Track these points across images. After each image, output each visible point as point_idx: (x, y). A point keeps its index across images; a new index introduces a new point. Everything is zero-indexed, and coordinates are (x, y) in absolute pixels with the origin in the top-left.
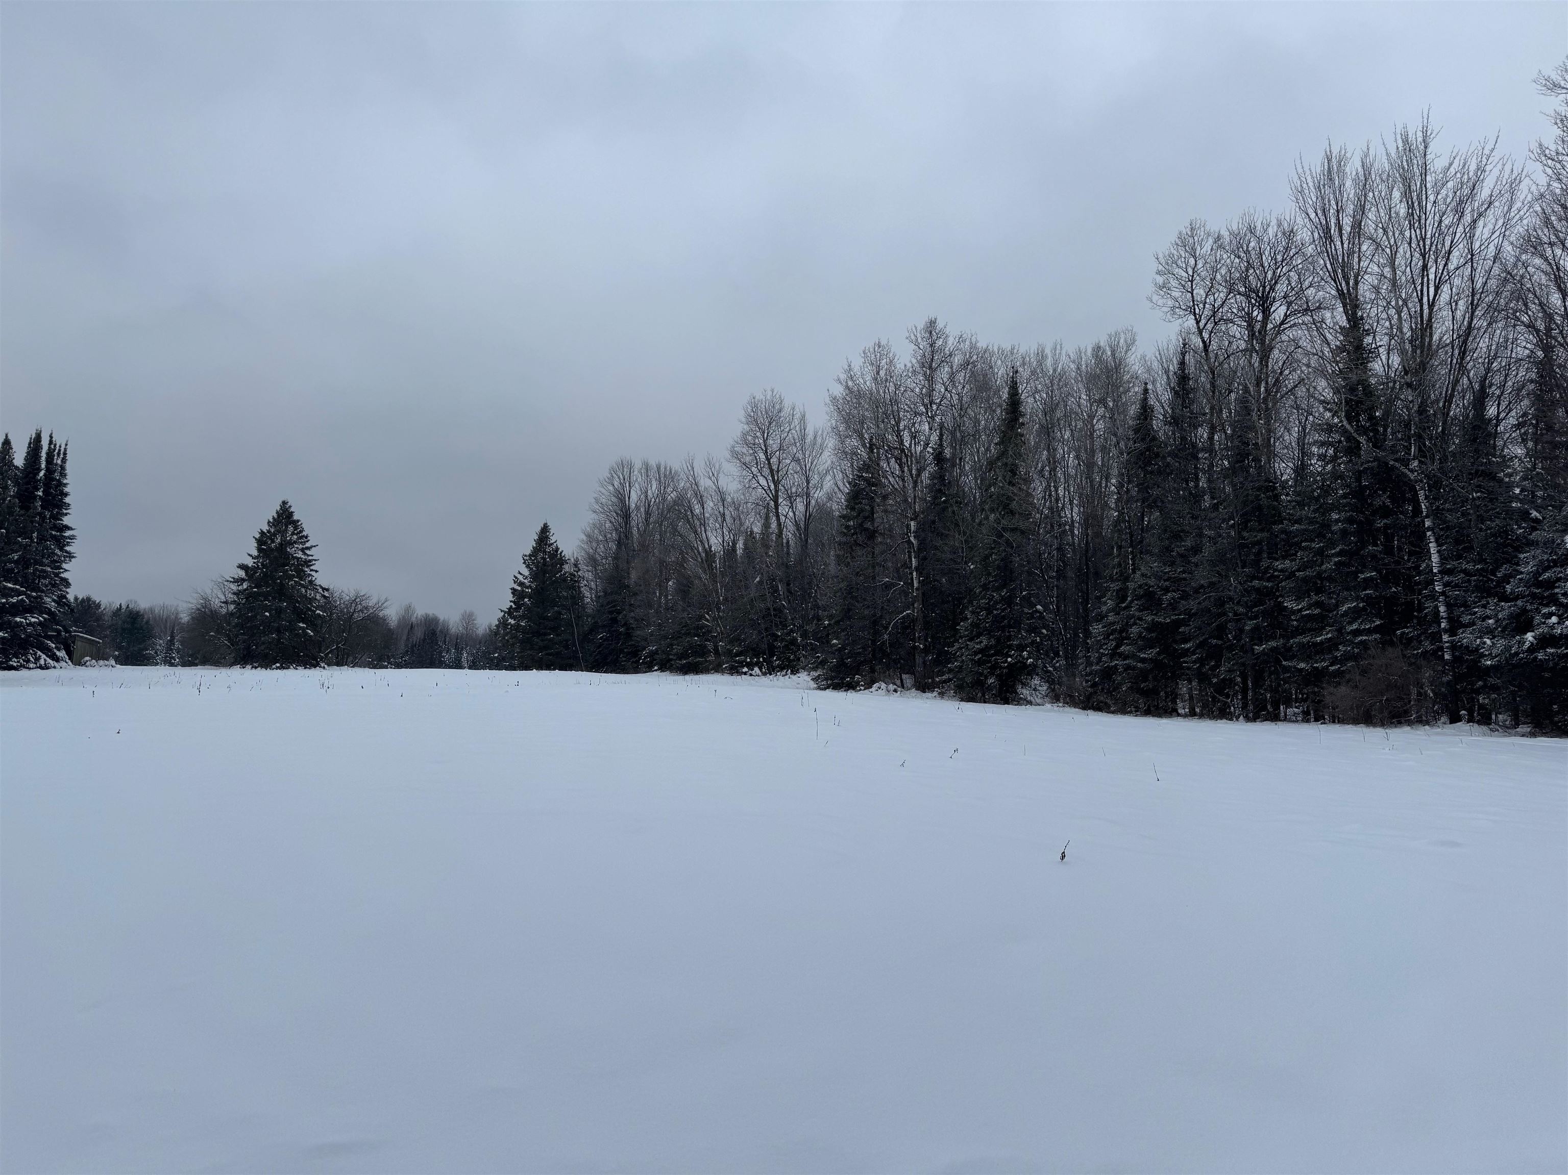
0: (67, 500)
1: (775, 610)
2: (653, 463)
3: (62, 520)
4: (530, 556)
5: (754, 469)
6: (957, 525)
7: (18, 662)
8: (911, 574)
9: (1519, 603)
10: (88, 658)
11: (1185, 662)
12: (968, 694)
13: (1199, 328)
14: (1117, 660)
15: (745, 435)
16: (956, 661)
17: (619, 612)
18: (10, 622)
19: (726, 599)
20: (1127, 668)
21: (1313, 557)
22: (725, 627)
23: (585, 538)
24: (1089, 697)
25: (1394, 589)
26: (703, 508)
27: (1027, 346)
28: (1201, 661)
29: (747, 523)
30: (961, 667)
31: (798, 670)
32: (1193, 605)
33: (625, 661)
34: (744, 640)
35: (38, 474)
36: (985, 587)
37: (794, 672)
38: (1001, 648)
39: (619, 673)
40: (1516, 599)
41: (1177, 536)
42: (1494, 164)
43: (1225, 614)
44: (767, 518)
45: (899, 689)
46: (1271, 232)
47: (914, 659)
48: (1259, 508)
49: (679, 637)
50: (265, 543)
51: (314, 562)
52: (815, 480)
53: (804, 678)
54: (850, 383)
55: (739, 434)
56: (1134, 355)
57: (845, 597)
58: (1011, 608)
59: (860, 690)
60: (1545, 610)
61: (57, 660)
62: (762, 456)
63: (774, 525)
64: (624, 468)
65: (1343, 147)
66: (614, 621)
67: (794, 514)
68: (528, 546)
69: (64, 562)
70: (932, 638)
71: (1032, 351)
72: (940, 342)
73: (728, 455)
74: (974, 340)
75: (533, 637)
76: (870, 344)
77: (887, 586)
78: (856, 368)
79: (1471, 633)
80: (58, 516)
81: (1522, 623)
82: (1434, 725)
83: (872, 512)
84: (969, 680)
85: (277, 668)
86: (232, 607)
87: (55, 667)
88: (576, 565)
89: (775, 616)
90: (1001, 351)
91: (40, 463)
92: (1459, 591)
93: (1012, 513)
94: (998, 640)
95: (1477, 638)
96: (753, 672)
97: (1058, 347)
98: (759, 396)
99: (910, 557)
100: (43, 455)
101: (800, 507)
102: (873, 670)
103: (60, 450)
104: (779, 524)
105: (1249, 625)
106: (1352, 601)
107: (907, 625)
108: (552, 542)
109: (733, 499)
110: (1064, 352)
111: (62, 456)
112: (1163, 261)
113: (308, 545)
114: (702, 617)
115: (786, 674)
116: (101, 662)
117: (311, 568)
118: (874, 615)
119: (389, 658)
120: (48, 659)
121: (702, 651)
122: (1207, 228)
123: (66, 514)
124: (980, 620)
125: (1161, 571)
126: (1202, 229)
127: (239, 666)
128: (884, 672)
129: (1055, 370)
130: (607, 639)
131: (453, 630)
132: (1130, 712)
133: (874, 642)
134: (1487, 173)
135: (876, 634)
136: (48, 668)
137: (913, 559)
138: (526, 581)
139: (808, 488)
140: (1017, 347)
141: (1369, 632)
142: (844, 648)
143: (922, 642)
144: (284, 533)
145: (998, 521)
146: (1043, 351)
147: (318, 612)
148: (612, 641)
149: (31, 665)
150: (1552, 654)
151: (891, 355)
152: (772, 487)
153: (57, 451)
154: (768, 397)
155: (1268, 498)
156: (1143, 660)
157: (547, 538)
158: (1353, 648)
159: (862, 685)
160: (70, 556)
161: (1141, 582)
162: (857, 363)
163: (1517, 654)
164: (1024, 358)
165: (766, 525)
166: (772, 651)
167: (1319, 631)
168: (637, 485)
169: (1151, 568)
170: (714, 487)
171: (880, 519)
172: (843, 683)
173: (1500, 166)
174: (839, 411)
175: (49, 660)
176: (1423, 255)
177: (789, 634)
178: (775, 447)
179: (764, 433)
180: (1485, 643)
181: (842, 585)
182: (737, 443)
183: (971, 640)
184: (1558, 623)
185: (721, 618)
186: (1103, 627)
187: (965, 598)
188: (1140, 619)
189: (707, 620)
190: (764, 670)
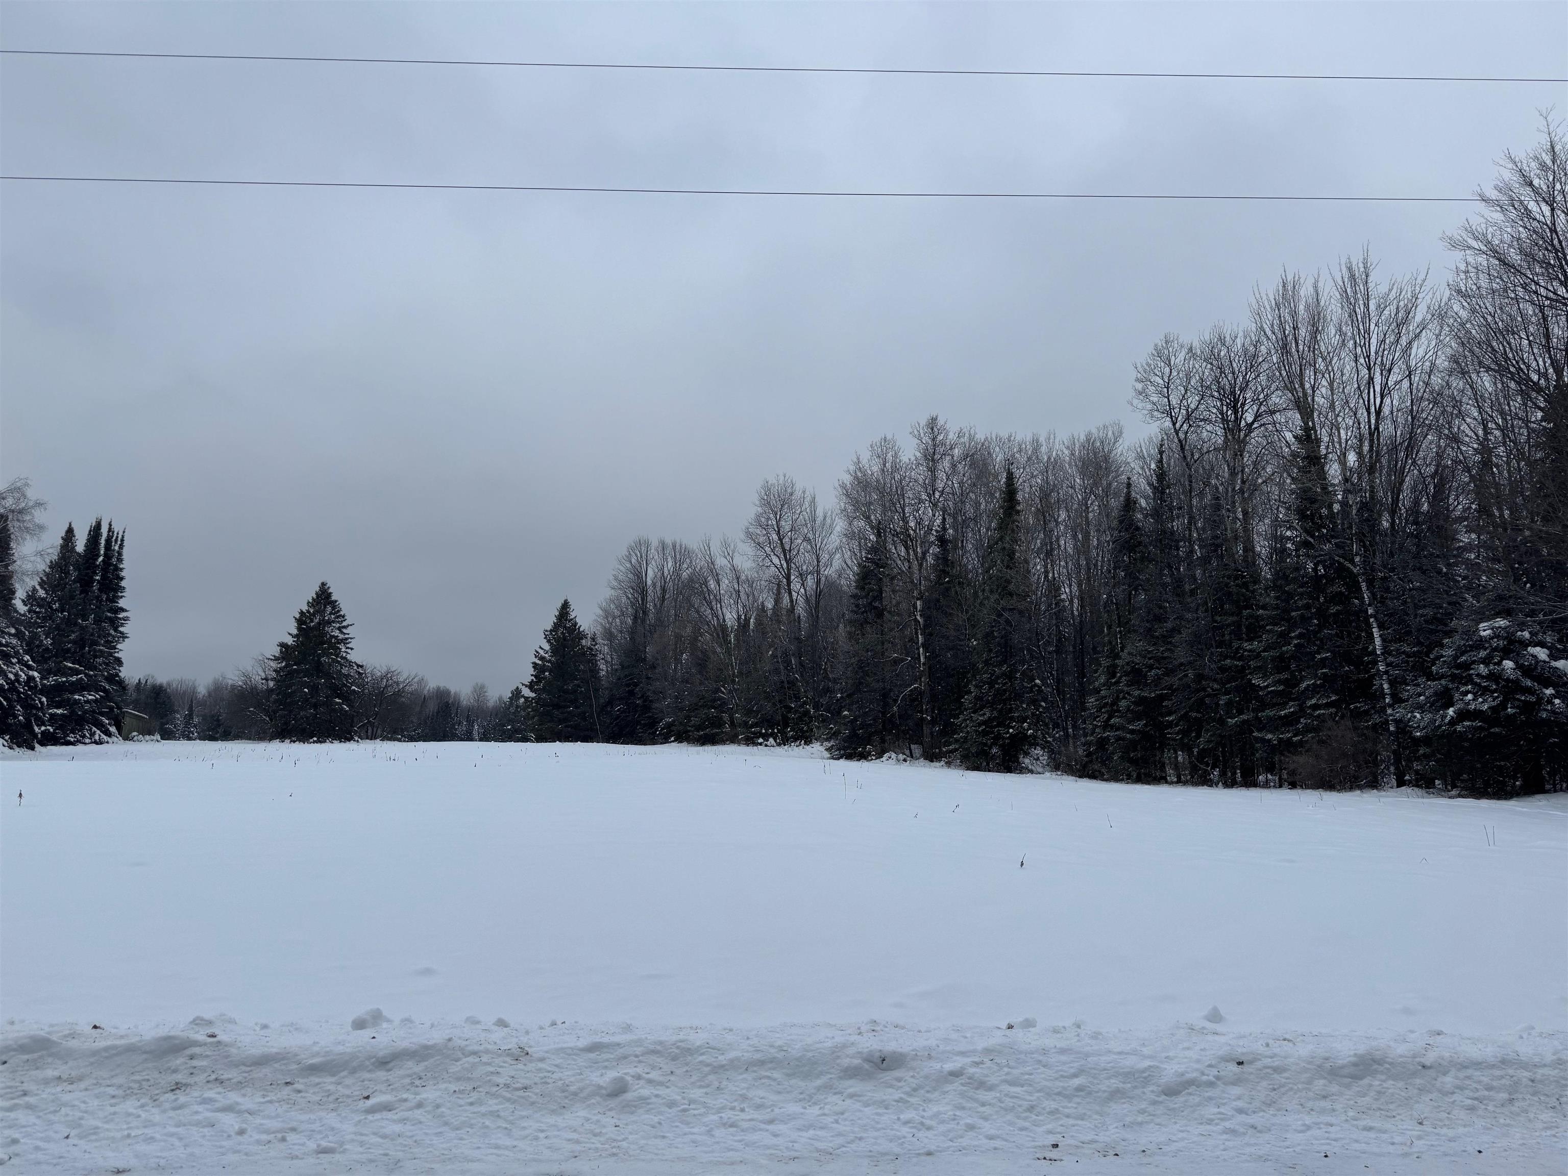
0: (123, 584)
1: (788, 682)
2: (669, 541)
3: (118, 603)
4: (551, 631)
5: (767, 549)
6: (960, 604)
7: (75, 737)
8: (918, 649)
9: (1443, 682)
10: (135, 733)
11: (1169, 733)
12: (973, 764)
13: (1175, 429)
14: (1109, 731)
15: (758, 516)
16: (962, 732)
17: (636, 685)
18: (69, 699)
19: (741, 673)
20: (1119, 739)
21: (1277, 639)
22: (739, 699)
23: (601, 612)
24: (1084, 766)
25: (1347, 668)
26: (719, 585)
27: (1023, 434)
28: (1183, 732)
29: (761, 600)
30: (966, 738)
31: (811, 740)
32: (1175, 681)
33: (642, 732)
34: (758, 712)
35: (97, 559)
36: (986, 663)
37: (808, 742)
38: (1003, 720)
39: (636, 744)
40: (1439, 679)
41: (1159, 619)
42: (1426, 293)
43: (1204, 689)
44: (779, 593)
45: (908, 758)
46: (1239, 341)
47: (922, 729)
48: (1230, 594)
49: (696, 709)
50: (304, 623)
51: (350, 640)
52: (825, 557)
53: (817, 748)
54: (859, 474)
55: (753, 516)
56: (1122, 446)
57: (857, 672)
58: (1011, 682)
59: (872, 759)
60: (1463, 689)
61: (109, 734)
62: (775, 537)
63: (786, 600)
64: (641, 546)
65: (1297, 273)
66: (631, 693)
67: (805, 590)
68: (549, 621)
69: (118, 642)
70: (938, 710)
71: (1028, 439)
72: (940, 437)
73: (742, 536)
74: (972, 432)
75: (553, 709)
76: (877, 439)
77: (896, 662)
78: (864, 461)
79: (1404, 708)
80: (115, 599)
81: (1445, 699)
82: (1381, 789)
83: (881, 592)
84: (974, 750)
85: (314, 742)
86: (271, 684)
87: (108, 742)
88: (593, 639)
89: (789, 688)
90: (999, 439)
91: (99, 550)
92: (1399, 670)
93: (1011, 594)
94: (1000, 711)
95: (1409, 712)
96: (768, 743)
97: (1052, 436)
98: (772, 480)
99: (916, 633)
100: (103, 542)
101: (810, 582)
102: (883, 741)
103: (117, 537)
104: (792, 601)
105: (1223, 701)
106: (1311, 678)
107: (915, 699)
108: (572, 617)
109: (747, 576)
110: (1057, 441)
111: (119, 543)
112: (1140, 370)
113: (344, 624)
114: (718, 690)
115: (800, 745)
116: (147, 737)
117: (348, 646)
118: (884, 689)
119: (402, 731)
120: (101, 734)
121: (717, 723)
122: (1180, 340)
123: (122, 597)
124: (983, 693)
125: (1146, 650)
126: (1176, 342)
127: (278, 740)
128: (894, 743)
129: (1049, 458)
130: (624, 712)
131: (465, 703)
132: (1122, 780)
133: (884, 714)
134: (1420, 300)
135: (886, 705)
136: (101, 743)
137: (920, 636)
138: (546, 655)
139: (818, 566)
140: (1013, 435)
141: (1328, 705)
142: (855, 720)
143: (930, 714)
144: (321, 612)
145: (997, 602)
146: (1037, 441)
147: (353, 687)
148: (629, 713)
149: (87, 741)
150: (1468, 726)
151: (896, 448)
152: (785, 565)
153: (114, 538)
154: (781, 482)
155: (1237, 585)
156: (1132, 732)
157: (567, 613)
158: (1313, 721)
159: (873, 755)
160: (124, 636)
161: (1129, 659)
162: (865, 456)
163: (1440, 726)
164: (1020, 445)
165: (777, 601)
166: (786, 722)
167: (1283, 705)
168: (653, 562)
169: (1137, 647)
170: (729, 566)
171: (889, 598)
172: (855, 753)
173: (1430, 295)
174: (847, 495)
175: (103, 736)
176: (1369, 369)
177: (802, 706)
178: (788, 528)
179: (776, 514)
180: (1415, 717)
181: (853, 660)
182: (752, 525)
183: (974, 712)
184: (1473, 700)
185: (736, 690)
186: (1096, 700)
187: (969, 672)
188: (1128, 693)
189: (723, 693)
190: (778, 741)
